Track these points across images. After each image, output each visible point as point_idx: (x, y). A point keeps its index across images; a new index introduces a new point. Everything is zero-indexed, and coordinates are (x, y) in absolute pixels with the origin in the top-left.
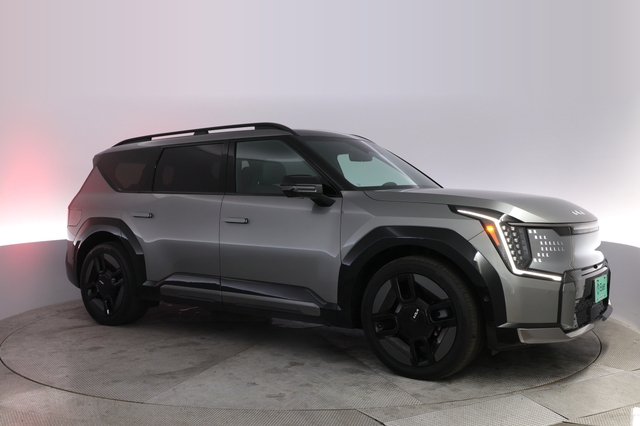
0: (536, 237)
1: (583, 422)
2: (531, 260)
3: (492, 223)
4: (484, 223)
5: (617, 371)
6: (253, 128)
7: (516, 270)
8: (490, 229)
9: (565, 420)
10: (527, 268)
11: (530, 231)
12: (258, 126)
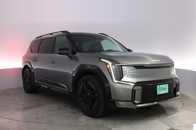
0: (125, 69)
1: (177, 129)
2: (122, 78)
3: (108, 64)
4: (106, 64)
5: (188, 112)
6: (61, 32)
7: (115, 81)
8: (108, 66)
9: (171, 128)
10: (120, 80)
11: (123, 67)
12: (63, 32)
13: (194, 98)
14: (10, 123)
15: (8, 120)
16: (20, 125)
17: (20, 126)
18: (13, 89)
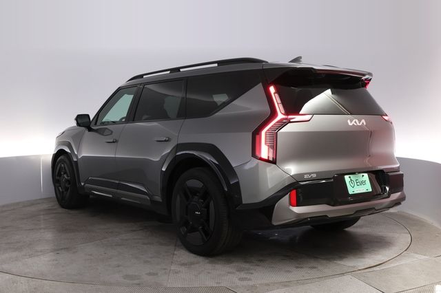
13: (436, 224)
14: (13, 283)
15: (8, 276)
16: (35, 288)
17: (34, 290)
18: (18, 204)
